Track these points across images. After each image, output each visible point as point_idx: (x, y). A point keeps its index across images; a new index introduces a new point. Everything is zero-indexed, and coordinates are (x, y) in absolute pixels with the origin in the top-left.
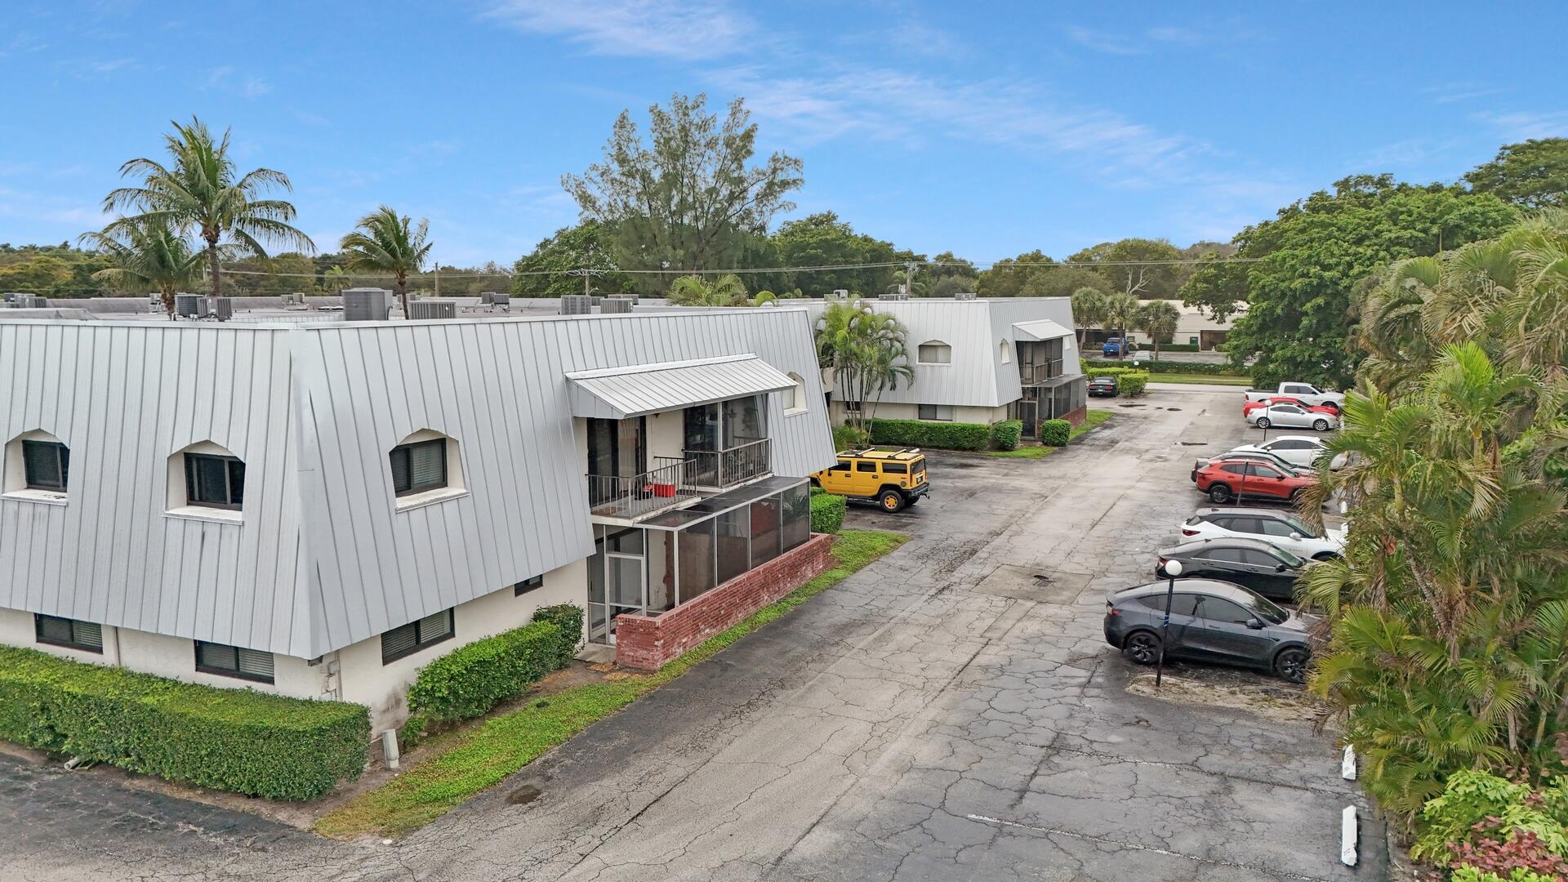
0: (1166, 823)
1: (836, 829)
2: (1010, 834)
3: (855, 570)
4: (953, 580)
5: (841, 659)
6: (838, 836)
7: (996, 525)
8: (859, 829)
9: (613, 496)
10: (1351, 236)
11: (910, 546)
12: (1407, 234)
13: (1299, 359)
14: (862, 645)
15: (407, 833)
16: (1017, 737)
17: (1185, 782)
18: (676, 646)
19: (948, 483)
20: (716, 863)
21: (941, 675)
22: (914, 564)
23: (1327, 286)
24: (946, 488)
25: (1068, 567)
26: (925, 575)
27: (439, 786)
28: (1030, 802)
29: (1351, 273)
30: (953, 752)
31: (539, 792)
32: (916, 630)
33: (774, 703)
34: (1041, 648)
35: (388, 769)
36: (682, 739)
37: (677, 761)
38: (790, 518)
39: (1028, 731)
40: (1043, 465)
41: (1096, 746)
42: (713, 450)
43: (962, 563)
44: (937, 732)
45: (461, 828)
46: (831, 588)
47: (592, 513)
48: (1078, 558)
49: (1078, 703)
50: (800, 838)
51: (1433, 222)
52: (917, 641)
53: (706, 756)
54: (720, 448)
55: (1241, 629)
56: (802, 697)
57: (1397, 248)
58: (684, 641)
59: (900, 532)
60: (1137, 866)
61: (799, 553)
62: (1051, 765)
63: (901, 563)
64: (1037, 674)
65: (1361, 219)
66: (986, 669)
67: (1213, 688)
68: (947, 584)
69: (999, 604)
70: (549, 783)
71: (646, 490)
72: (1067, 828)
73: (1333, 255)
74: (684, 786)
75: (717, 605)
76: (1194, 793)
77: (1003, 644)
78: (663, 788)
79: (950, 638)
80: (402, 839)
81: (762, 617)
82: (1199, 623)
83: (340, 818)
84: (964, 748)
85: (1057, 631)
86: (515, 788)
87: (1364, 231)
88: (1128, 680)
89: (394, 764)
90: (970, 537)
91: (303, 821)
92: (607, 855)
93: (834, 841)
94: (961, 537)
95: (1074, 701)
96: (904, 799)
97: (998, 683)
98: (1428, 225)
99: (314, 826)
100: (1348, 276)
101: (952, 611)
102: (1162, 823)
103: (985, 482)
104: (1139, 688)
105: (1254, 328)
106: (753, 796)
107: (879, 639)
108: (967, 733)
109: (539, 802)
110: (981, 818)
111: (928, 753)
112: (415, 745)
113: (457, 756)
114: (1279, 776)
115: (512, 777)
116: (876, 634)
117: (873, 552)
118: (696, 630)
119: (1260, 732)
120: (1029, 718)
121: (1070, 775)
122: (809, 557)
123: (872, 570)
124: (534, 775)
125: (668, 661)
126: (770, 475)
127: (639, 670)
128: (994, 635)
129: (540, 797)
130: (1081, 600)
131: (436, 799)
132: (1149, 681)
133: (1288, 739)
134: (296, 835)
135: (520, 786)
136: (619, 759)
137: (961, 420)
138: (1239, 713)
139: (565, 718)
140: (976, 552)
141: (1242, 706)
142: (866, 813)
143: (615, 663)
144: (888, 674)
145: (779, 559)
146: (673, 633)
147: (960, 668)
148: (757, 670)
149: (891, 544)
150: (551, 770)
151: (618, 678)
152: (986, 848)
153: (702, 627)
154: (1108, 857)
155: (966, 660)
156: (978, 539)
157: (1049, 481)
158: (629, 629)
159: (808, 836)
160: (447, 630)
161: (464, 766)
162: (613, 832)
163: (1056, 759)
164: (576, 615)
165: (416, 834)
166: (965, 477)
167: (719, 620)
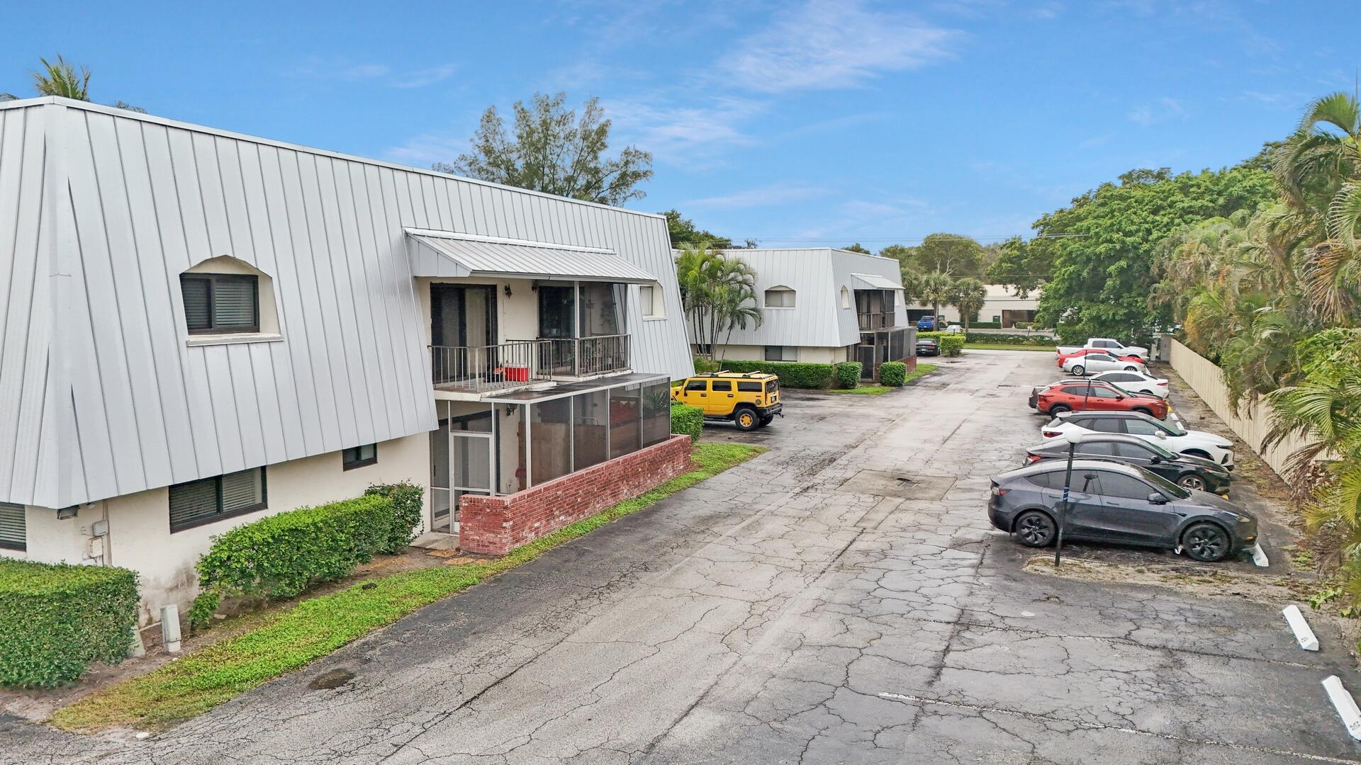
0: (1121, 700)
1: (721, 710)
2: (936, 713)
3: (716, 473)
4: (816, 481)
5: (709, 545)
6: (723, 719)
7: (850, 440)
8: (749, 710)
9: (459, 376)
10: (1147, 207)
11: (769, 455)
12: (1198, 203)
13: (1103, 318)
14: (729, 533)
15: (170, 726)
16: (917, 614)
17: (1124, 656)
18: (527, 529)
19: (798, 411)
20: (570, 751)
21: (818, 557)
22: (775, 469)
23: (1128, 251)
24: (796, 414)
25: (929, 472)
26: (788, 477)
27: (227, 669)
28: (948, 677)
29: (1150, 238)
30: (847, 629)
31: (352, 676)
32: (786, 521)
33: (638, 584)
34: (920, 535)
35: (167, 654)
36: (532, 619)
37: (525, 641)
38: (649, 414)
39: (928, 608)
40: (884, 399)
41: (1008, 621)
42: (569, 337)
43: (822, 468)
44: (825, 610)
45: (244, 717)
46: (693, 487)
47: (435, 389)
48: (936, 465)
49: (975, 582)
50: (677, 722)
51: (1220, 194)
52: (787, 529)
53: (561, 636)
54: (577, 335)
55: (1143, 505)
56: (668, 579)
57: (1190, 216)
58: (536, 525)
59: (756, 445)
60: (1105, 747)
61: (658, 450)
62: (963, 640)
63: (760, 468)
64: (924, 557)
65: (1157, 192)
66: (866, 553)
67: (1117, 567)
68: (810, 484)
69: (868, 500)
70: (366, 666)
71: (497, 372)
72: (1002, 706)
73: (1133, 223)
74: (531, 667)
75: (573, 491)
76: (1141, 667)
77: (879, 532)
78: (505, 669)
79: (823, 528)
80: (163, 732)
81: (622, 510)
82: (1095, 500)
83: (86, 707)
84: (858, 625)
85: (934, 521)
86: (322, 672)
87: (1159, 202)
88: (1023, 561)
89: (174, 647)
90: (826, 449)
91: (37, 711)
92: (428, 746)
93: (719, 724)
94: (820, 450)
95: (970, 580)
96: (797, 678)
97: (883, 564)
98: (1215, 196)
99: (51, 718)
100: (1147, 241)
101: (820, 506)
102: (1117, 700)
103: (833, 410)
104: (1037, 568)
105: (1062, 292)
106: (616, 677)
107: (748, 528)
108: (859, 611)
109: (350, 687)
110: (896, 696)
111: (820, 629)
112: (207, 628)
113: (256, 637)
114: (1229, 648)
115: (321, 660)
116: (744, 524)
117: (732, 459)
118: (550, 516)
119: (1189, 607)
120: (925, 596)
121: (988, 650)
122: (670, 455)
123: (733, 473)
124: (348, 657)
125: (517, 545)
126: (629, 372)
127: (485, 556)
128: (869, 525)
129: (352, 681)
130: (949, 496)
131: (219, 685)
132: (1046, 563)
133: (1223, 613)
134: (23, 728)
135: (329, 670)
136: (456, 640)
137: (805, 360)
138: (1156, 589)
139: (394, 599)
140: (835, 460)
141: (1157, 583)
142: (754, 693)
143: (458, 550)
144: (762, 558)
145: (639, 452)
146: (523, 515)
147: (839, 552)
148: (617, 555)
149: (750, 453)
150: (370, 652)
151: (460, 563)
152: (909, 729)
153: (557, 513)
154: (1063, 737)
155: (843, 545)
156: (836, 450)
157: (893, 409)
158: (474, 510)
159: (685, 719)
160: (259, 500)
161: (262, 647)
162: (440, 718)
163: (967, 635)
164: (415, 494)
165: (184, 725)
166: (813, 407)
167: (576, 508)
